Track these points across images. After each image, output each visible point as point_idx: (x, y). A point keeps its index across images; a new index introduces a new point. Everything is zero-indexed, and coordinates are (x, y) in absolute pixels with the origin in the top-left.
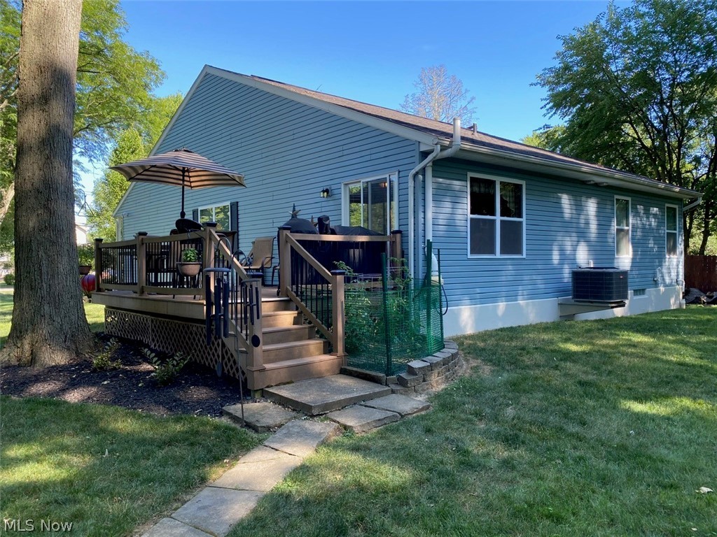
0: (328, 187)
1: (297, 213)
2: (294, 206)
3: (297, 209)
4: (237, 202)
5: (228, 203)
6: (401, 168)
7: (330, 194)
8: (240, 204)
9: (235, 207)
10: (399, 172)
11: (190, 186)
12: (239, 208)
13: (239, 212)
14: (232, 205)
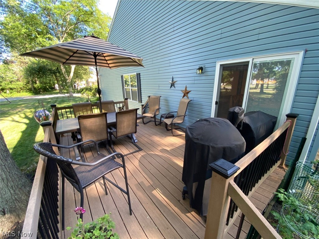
0: (202, 66)
1: (175, 82)
2: (173, 78)
3: (175, 80)
4: (140, 73)
5: (135, 73)
6: (309, 47)
7: (203, 71)
8: (141, 74)
9: (138, 75)
10: (306, 51)
11: (109, 67)
12: (141, 76)
13: (141, 79)
14: (137, 74)
